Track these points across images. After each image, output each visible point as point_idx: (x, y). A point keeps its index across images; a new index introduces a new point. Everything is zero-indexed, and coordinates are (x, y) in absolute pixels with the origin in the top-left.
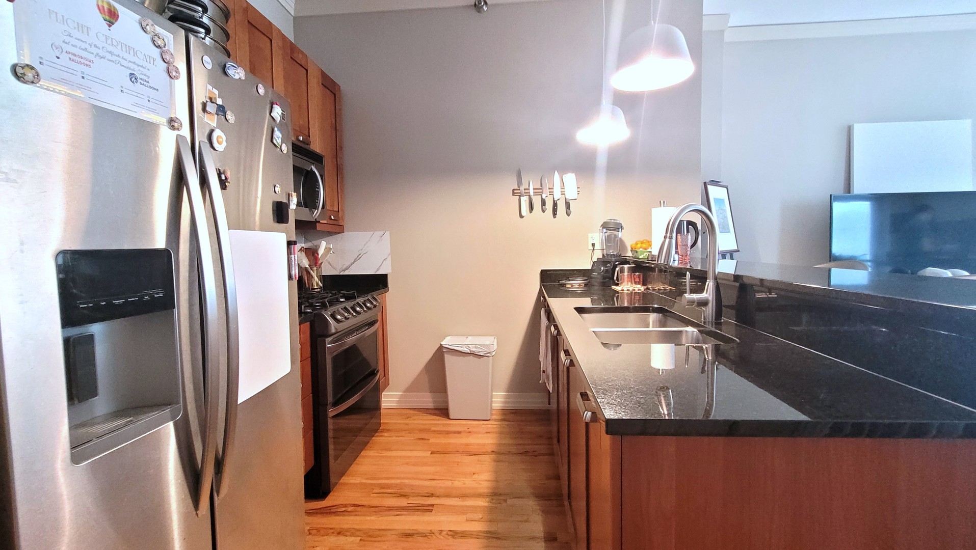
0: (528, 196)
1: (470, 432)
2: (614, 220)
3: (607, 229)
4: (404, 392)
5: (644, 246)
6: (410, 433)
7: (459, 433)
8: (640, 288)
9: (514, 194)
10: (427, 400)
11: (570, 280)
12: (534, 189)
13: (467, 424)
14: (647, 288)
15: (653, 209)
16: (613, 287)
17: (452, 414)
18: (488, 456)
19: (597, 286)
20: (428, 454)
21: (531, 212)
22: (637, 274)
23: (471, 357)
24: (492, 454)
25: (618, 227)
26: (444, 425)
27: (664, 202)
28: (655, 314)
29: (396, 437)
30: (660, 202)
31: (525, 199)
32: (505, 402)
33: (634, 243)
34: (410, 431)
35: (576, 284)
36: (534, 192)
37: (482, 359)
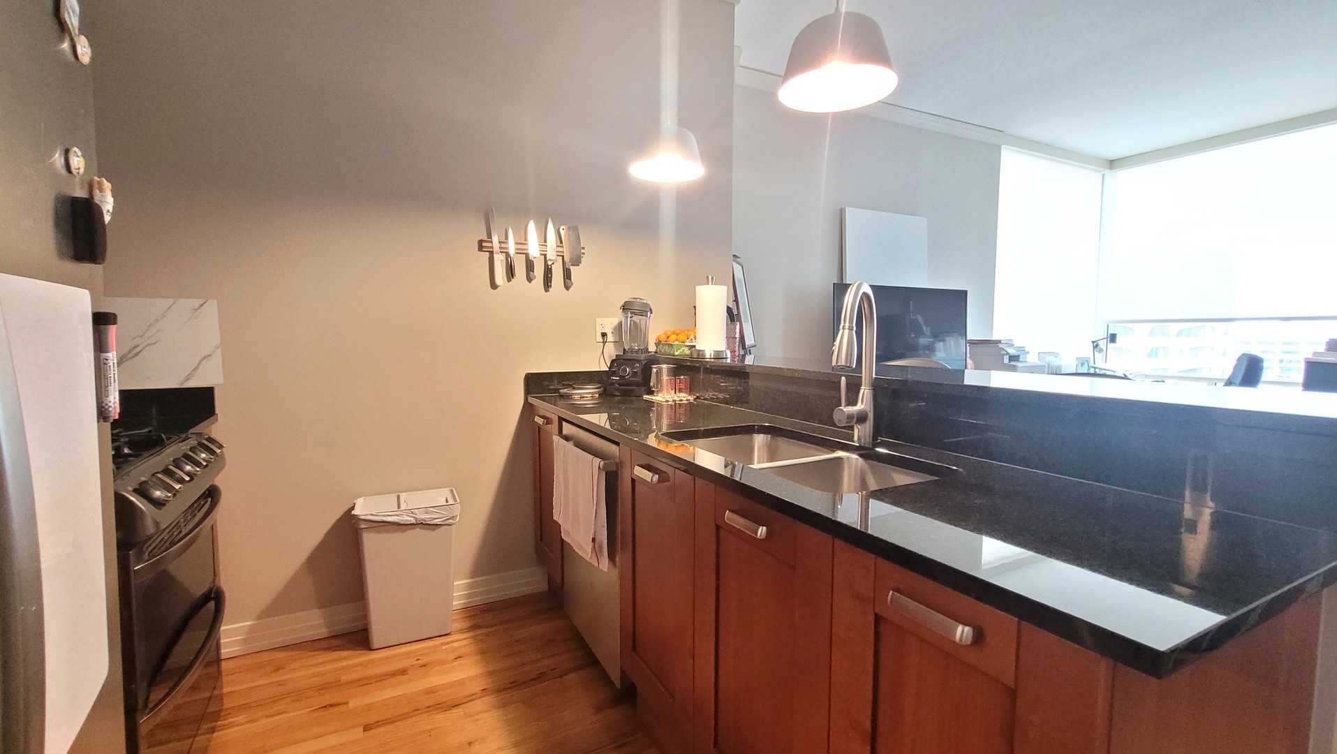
0: (504, 254)
1: (424, 666)
2: (640, 299)
3: (631, 313)
4: (259, 618)
5: (681, 337)
6: (298, 700)
7: (403, 672)
8: (684, 397)
9: (481, 248)
10: (313, 623)
11: (574, 388)
12: (516, 243)
13: (414, 651)
14: (698, 398)
15: (697, 287)
16: (646, 397)
17: (377, 638)
18: (479, 702)
19: (618, 396)
20: (358, 733)
21: (509, 280)
22: (682, 377)
23: (418, 531)
24: (485, 696)
25: (645, 310)
26: (365, 665)
27: (712, 278)
28: (762, 435)
29: (267, 717)
30: (708, 277)
31: (499, 259)
32: (469, 596)
33: (662, 333)
34: (298, 696)
35: (586, 394)
36: (517, 249)
37: (437, 531)
